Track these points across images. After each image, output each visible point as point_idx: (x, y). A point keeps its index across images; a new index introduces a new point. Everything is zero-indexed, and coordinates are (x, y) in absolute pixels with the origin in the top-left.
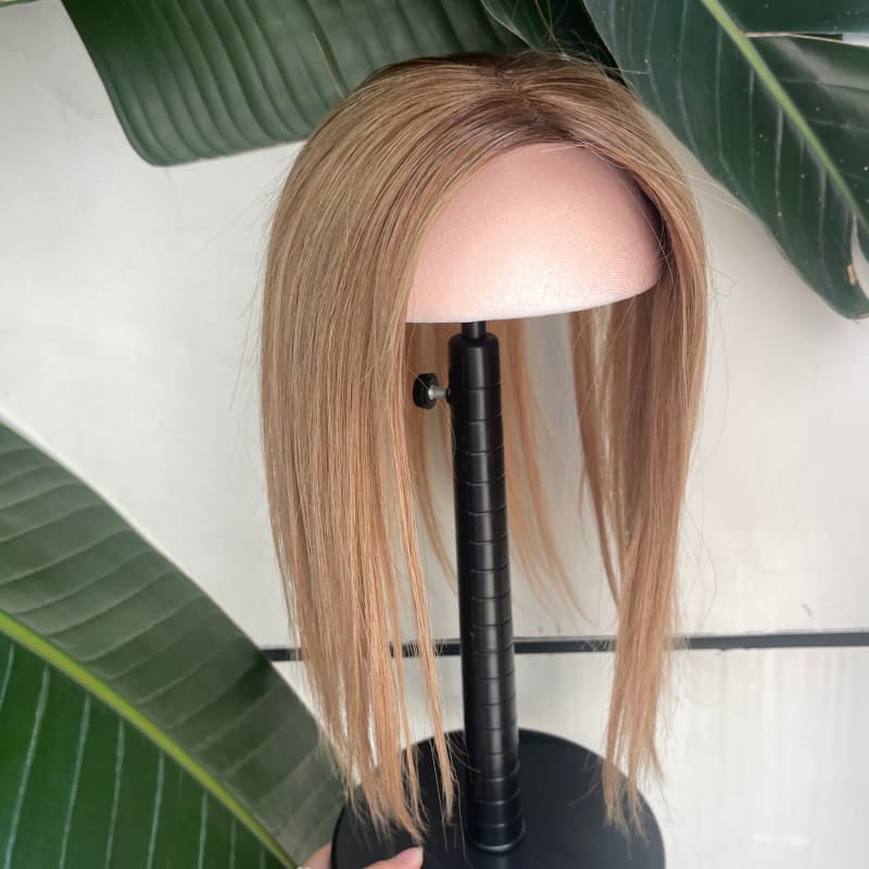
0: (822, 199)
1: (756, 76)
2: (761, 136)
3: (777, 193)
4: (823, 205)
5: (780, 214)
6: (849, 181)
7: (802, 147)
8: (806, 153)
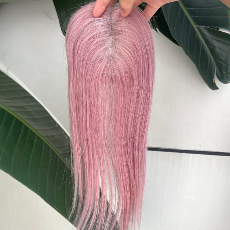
0: (209, 63)
1: (197, 35)
2: (197, 48)
3: (199, 61)
4: (209, 65)
5: (199, 65)
6: (215, 60)
7: (206, 51)
8: (206, 53)
